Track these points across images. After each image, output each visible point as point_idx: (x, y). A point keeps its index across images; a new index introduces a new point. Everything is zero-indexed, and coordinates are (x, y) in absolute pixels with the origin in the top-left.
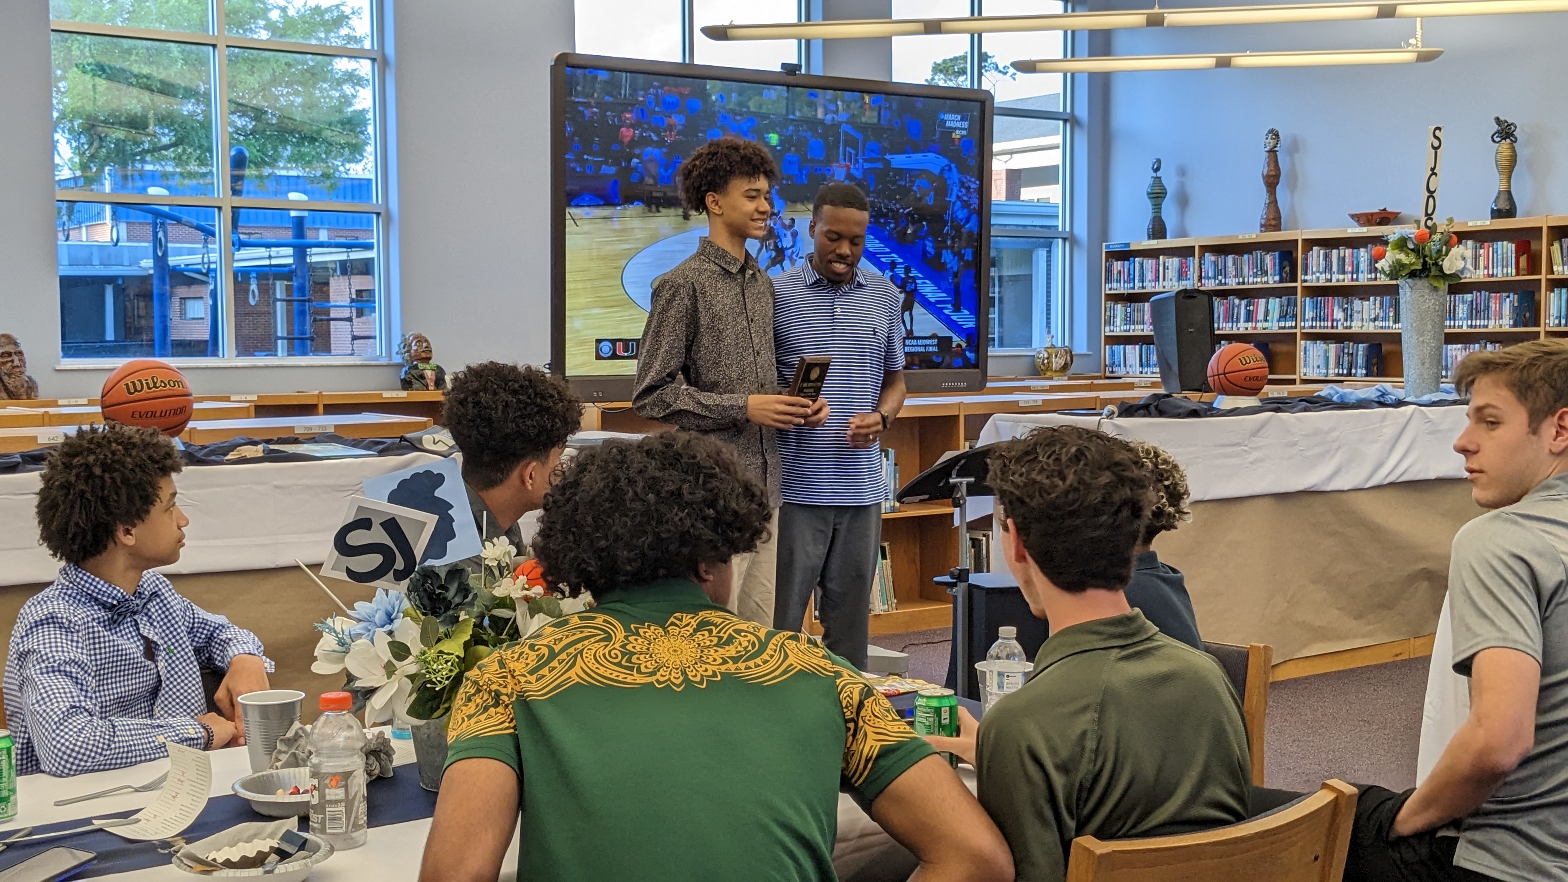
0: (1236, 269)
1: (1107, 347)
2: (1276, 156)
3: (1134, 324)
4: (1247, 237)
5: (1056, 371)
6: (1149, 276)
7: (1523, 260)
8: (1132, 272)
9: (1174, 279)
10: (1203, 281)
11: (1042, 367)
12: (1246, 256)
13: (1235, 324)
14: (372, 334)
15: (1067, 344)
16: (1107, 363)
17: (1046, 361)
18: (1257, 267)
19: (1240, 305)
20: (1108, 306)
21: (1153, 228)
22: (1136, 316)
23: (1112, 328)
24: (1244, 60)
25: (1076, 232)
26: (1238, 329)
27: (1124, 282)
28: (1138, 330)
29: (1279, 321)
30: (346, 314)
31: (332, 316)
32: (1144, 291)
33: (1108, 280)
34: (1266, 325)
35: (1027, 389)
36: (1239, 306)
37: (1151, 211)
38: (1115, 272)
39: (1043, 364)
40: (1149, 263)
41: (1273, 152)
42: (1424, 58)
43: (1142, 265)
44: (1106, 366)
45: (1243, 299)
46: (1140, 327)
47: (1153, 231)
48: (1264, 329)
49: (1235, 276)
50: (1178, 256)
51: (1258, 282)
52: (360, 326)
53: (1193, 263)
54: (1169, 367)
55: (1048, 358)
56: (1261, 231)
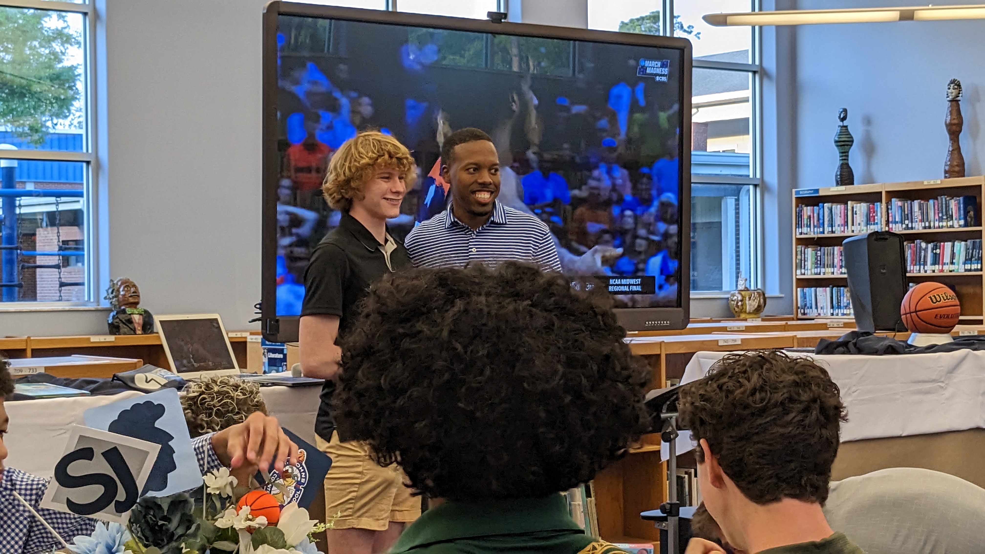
0: (922, 214)
1: (799, 289)
2: (958, 105)
3: (824, 267)
4: (932, 182)
5: (750, 313)
6: (838, 220)
8: (821, 217)
9: (863, 224)
10: (891, 225)
11: (737, 309)
12: (931, 202)
13: (922, 267)
14: (80, 281)
15: (759, 286)
16: (799, 305)
17: (740, 304)
18: (942, 213)
19: (927, 248)
20: (799, 249)
21: (841, 175)
22: (827, 260)
23: (803, 271)
25: (766, 178)
26: (926, 272)
27: (814, 227)
28: (828, 273)
29: (965, 263)
30: (55, 260)
31: (38, 263)
32: (833, 235)
33: (799, 224)
34: (952, 267)
35: (724, 330)
36: (926, 250)
37: (838, 158)
38: (805, 217)
39: (737, 306)
40: (838, 208)
41: (955, 102)
43: (831, 210)
44: (798, 308)
45: (930, 243)
46: (830, 270)
47: (841, 178)
48: (951, 271)
49: (922, 221)
50: (866, 201)
51: (945, 226)
52: (67, 274)
53: (881, 208)
54: (863, 306)
55: (741, 301)
56: (946, 177)
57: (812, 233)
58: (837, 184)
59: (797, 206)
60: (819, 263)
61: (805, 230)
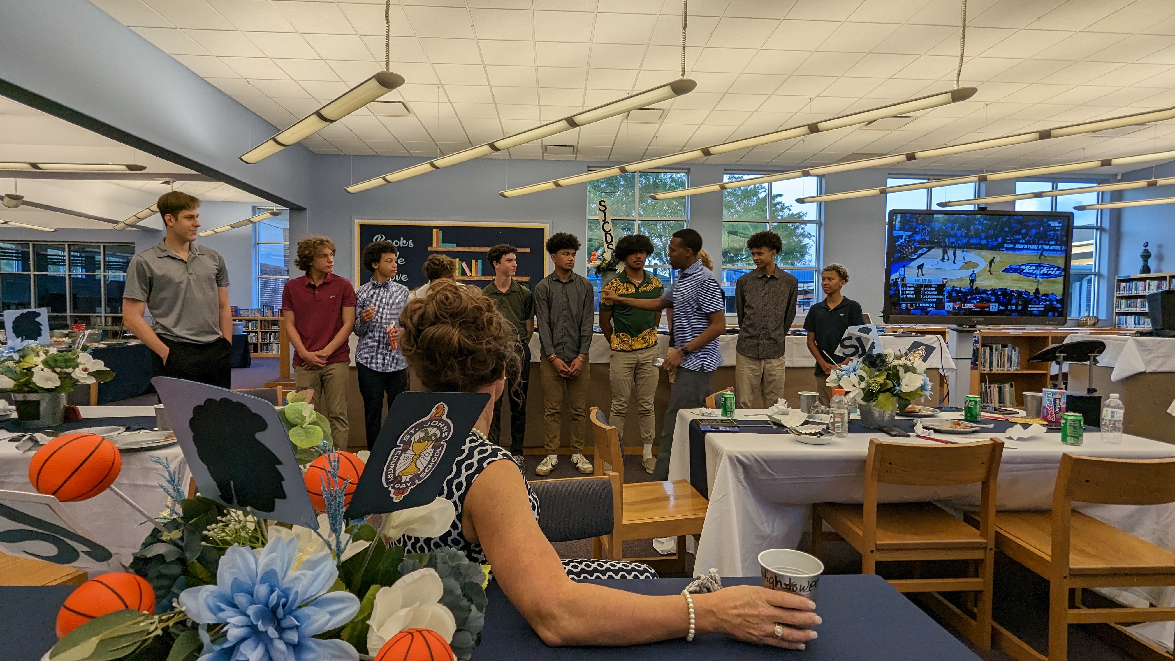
1: (1116, 316)
3: (1131, 308)
5: (1090, 326)
6: (1141, 288)
8: (1131, 287)
9: (1155, 289)
15: (1095, 315)
17: (1084, 322)
20: (1118, 300)
22: (1134, 305)
23: (1119, 309)
25: (1101, 272)
27: (1127, 291)
28: (1133, 310)
32: (1137, 294)
33: (1118, 290)
37: (1142, 262)
38: (1122, 287)
40: (1141, 283)
43: (1136, 285)
44: (1115, 324)
47: (1143, 271)
50: (1157, 280)
53: (1166, 282)
57: (1126, 293)
58: (1141, 273)
59: (1118, 282)
60: (1128, 306)
61: (1121, 292)
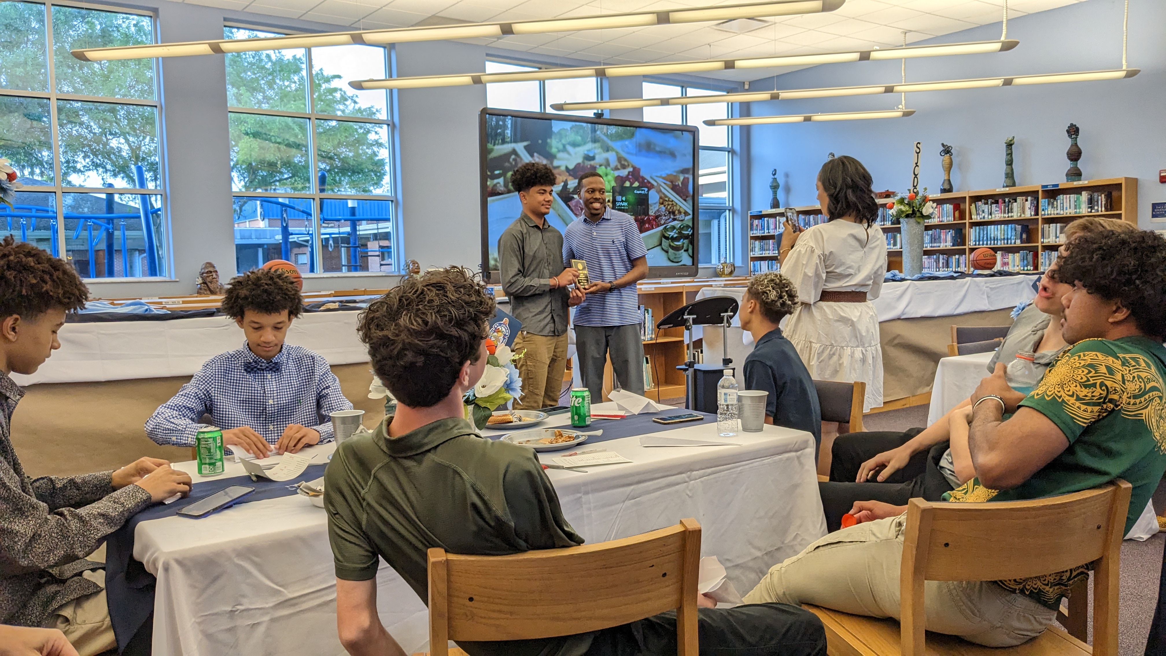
1: (752, 262)
6: (772, 226)
7: (957, 213)
8: (763, 225)
11: (720, 273)
14: (390, 263)
20: (751, 242)
21: (773, 203)
23: (754, 253)
24: (818, 117)
25: (735, 207)
27: (760, 230)
30: (377, 254)
31: (369, 254)
33: (751, 229)
37: (772, 194)
38: (755, 225)
40: (772, 220)
42: (907, 114)
43: (768, 221)
55: (723, 269)
57: (758, 233)
58: (771, 208)
59: (750, 220)
60: (762, 249)
61: (755, 232)
